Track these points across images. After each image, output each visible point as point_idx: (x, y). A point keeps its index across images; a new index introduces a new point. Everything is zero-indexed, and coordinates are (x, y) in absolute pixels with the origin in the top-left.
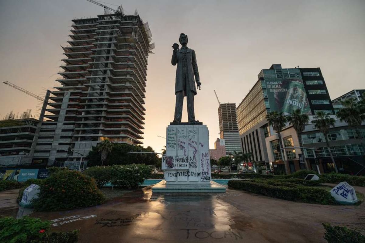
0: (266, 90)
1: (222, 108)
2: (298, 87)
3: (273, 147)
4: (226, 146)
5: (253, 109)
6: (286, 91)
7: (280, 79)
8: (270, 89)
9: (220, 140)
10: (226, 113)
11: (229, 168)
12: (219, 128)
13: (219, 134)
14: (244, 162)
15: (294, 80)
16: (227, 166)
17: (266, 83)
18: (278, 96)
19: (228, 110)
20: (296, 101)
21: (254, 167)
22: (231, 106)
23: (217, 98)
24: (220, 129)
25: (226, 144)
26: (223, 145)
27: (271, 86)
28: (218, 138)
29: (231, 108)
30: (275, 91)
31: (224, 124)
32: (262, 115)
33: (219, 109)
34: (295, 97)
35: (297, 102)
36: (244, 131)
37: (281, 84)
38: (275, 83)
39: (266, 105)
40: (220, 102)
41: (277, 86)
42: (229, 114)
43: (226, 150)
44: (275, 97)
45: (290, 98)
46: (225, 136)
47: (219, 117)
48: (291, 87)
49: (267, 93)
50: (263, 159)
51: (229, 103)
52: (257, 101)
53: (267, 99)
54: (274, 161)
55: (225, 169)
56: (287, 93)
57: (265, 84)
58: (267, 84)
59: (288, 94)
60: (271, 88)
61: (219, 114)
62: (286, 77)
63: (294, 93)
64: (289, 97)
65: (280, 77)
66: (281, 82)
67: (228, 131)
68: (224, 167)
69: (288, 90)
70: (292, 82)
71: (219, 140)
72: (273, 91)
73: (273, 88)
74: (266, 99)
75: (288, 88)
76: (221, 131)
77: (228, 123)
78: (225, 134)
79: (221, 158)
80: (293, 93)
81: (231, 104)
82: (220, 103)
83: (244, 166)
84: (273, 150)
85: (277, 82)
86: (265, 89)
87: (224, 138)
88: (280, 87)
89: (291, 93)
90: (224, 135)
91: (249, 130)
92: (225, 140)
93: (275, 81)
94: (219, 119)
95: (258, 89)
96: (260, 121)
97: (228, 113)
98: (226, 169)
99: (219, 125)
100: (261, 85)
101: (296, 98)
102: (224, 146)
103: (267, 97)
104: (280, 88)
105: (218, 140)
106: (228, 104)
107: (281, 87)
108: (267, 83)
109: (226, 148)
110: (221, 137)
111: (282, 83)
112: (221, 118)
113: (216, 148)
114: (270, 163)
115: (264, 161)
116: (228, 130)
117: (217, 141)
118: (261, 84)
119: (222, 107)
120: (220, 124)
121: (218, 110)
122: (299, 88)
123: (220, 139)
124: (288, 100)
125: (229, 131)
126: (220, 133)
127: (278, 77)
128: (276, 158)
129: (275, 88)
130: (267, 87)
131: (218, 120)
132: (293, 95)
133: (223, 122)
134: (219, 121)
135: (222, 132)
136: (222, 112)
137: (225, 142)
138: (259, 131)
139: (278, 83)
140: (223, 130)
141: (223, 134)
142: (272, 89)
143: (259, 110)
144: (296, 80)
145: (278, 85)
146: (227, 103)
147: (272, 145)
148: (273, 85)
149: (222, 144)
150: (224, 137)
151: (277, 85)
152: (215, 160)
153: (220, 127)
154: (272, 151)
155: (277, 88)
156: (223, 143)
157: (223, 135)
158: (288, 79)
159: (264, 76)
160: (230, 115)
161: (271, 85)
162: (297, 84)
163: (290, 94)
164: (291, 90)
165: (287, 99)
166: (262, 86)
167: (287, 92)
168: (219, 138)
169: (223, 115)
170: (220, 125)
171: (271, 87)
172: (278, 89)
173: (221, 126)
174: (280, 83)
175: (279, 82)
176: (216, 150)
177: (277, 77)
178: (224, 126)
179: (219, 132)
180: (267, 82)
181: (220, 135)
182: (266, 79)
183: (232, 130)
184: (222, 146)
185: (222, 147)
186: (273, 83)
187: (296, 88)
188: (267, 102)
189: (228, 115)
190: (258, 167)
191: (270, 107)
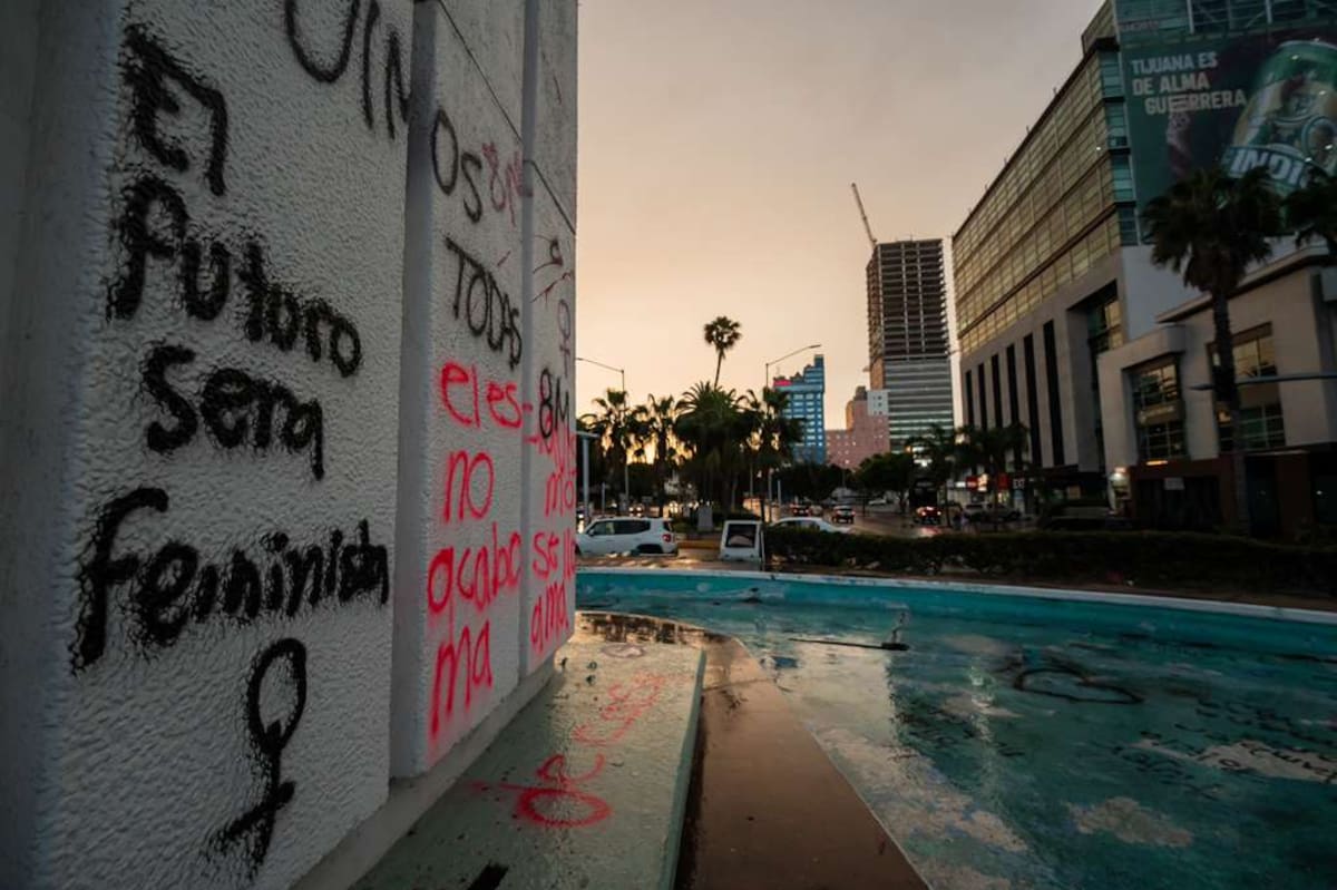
0: (1125, 106)
1: (883, 263)
2: (1311, 74)
3: (1136, 395)
4: (891, 418)
5: (1037, 224)
6: (1238, 102)
7: (1211, 36)
8: (1145, 97)
9: (869, 396)
10: (901, 284)
11: (901, 498)
12: (868, 347)
13: (865, 370)
14: (969, 473)
15: (1294, 38)
16: (895, 489)
17: (1128, 68)
18: (1186, 136)
19: (907, 269)
20: (1289, 156)
21: (1017, 493)
22: (922, 252)
23: (865, 219)
24: (871, 350)
25: (891, 410)
26: (881, 413)
27: (1156, 79)
28: (862, 385)
29: (922, 260)
30: (1175, 108)
31: (886, 330)
32: (1088, 244)
33: (871, 269)
34: (1285, 134)
35: (1293, 159)
36: (982, 338)
37: (1214, 64)
38: (1177, 63)
39: (1119, 185)
40: (875, 236)
41: (1188, 82)
42: (913, 288)
43: (892, 433)
44: (1172, 137)
45: (1253, 142)
46: (892, 379)
47: (869, 302)
48: (1270, 77)
49: (1127, 123)
50: (1071, 457)
51: (914, 239)
52: (1064, 177)
53: (1127, 151)
54: (1134, 463)
55: (882, 504)
56: (1244, 115)
57: (1121, 72)
58: (1130, 75)
59: (1249, 118)
60: (1151, 92)
61: (869, 288)
62: (1249, 25)
63: (1284, 111)
64: (1252, 134)
65: (1213, 28)
66: (1212, 55)
67: (903, 356)
68: (881, 497)
69: (1248, 96)
70: (1280, 51)
71: (866, 393)
72: (1163, 111)
73: (1166, 94)
74: (1117, 155)
75: (1250, 86)
76: (874, 357)
77: (906, 324)
78: (889, 371)
79: (868, 460)
80: (1277, 112)
81: (923, 244)
82: (875, 241)
83: (967, 488)
84: (1136, 414)
85: (1188, 57)
86: (1120, 100)
87: (885, 387)
88: (1207, 85)
89: (1267, 114)
90: (888, 375)
91: (1011, 330)
92: (890, 395)
93: (1178, 50)
94: (870, 310)
95: (1078, 111)
96: (1073, 276)
97: (908, 284)
98: (889, 502)
99: (867, 334)
100: (1101, 77)
101: (1290, 141)
102: (883, 418)
103: (1130, 144)
104: (1204, 90)
105: (862, 394)
106: (910, 244)
107: (1211, 82)
108: (1132, 67)
109: (891, 426)
110: (876, 383)
111: (1217, 58)
112: (878, 303)
113: (851, 426)
114: (1113, 472)
115: (1076, 466)
116: (904, 352)
117: (856, 398)
118: (1097, 75)
119: (883, 255)
120: (873, 329)
121: (865, 272)
122: (1318, 78)
123: (868, 388)
124: (1241, 152)
125: (908, 356)
126: (871, 368)
127: (1196, 28)
128: (1148, 448)
129: (1174, 94)
130: (1129, 87)
131: (867, 314)
132: (1279, 124)
133: (886, 322)
134: (870, 316)
135: (879, 365)
136: (884, 278)
137: (890, 403)
138: (1061, 328)
139: (1195, 60)
140: (881, 355)
141: (881, 372)
142: (1157, 100)
143: (1069, 224)
144: (1308, 36)
145: (1192, 76)
146: (905, 238)
147: (1133, 385)
148: (1169, 74)
149: (878, 410)
150: (885, 379)
151: (1188, 72)
152: (846, 467)
153: (871, 343)
154: (1131, 417)
155: (1190, 91)
156: (879, 406)
157: (884, 372)
158: (1259, 31)
159: (1117, 31)
160: (916, 291)
161: (1153, 75)
162: (1309, 56)
163: (1259, 120)
164: (1268, 98)
165: (1236, 149)
166: (1103, 88)
167: (1241, 107)
168: (864, 388)
169: (885, 293)
170: (871, 336)
171: (1155, 84)
172: (1191, 96)
173: (875, 338)
174: (1210, 59)
175: (1201, 55)
176: (850, 431)
177: (1192, 30)
178: (886, 337)
179: (867, 362)
180: (1135, 62)
181: (871, 377)
182: (1129, 46)
183: (919, 351)
184: (878, 418)
185: (876, 422)
186: (1167, 64)
187: (1301, 83)
188: (1120, 173)
189: (908, 290)
190: (1036, 493)
191: (1139, 195)
